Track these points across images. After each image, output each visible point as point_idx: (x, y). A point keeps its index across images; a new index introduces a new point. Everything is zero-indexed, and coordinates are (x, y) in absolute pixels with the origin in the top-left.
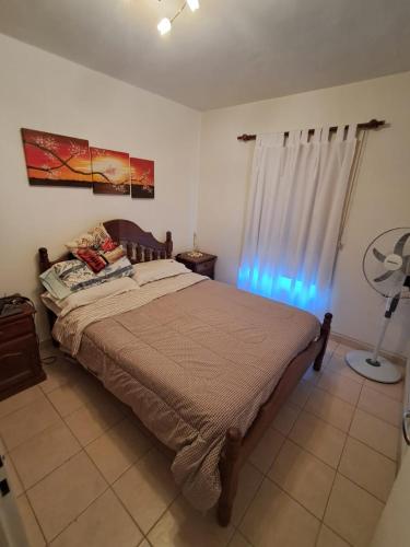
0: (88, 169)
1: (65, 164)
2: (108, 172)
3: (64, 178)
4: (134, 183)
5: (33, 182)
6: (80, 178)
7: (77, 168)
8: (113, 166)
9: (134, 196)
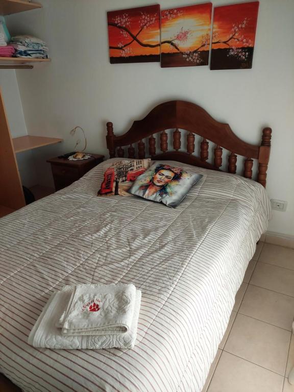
0: (155, 40)
1: (135, 38)
2: (178, 37)
3: (133, 54)
4: (216, 47)
5: (114, 60)
6: (147, 51)
7: (145, 42)
8: (185, 29)
9: (213, 68)
